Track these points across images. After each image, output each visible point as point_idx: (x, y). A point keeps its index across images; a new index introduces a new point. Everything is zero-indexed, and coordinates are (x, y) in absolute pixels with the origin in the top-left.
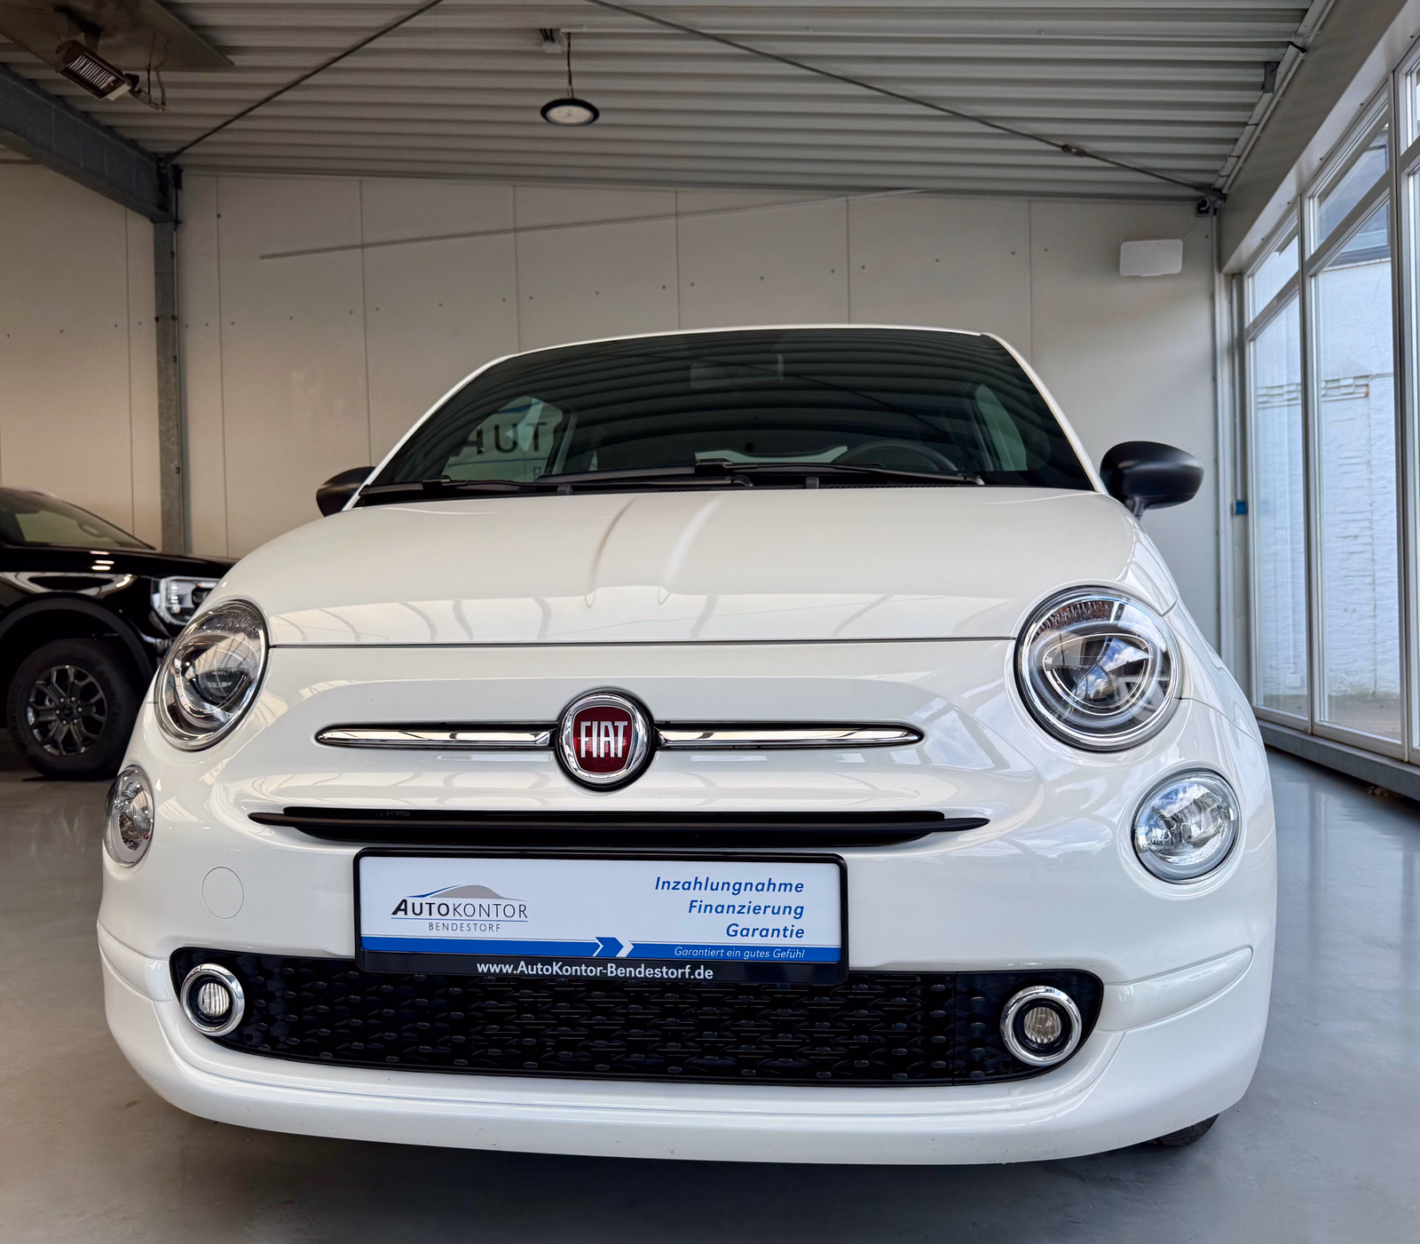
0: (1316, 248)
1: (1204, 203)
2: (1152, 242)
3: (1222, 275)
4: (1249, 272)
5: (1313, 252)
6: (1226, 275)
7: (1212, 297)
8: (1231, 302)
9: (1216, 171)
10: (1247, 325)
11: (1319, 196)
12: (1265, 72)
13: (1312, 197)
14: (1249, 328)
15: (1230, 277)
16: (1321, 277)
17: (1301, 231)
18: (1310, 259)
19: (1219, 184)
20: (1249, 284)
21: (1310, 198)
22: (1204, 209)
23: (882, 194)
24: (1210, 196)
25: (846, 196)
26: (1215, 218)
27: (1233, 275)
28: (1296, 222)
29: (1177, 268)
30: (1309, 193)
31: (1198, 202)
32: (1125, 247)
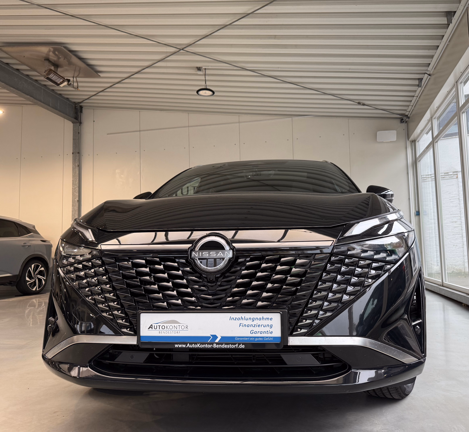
0: (437, 133)
1: (403, 120)
2: (387, 132)
3: (409, 141)
4: (417, 141)
5: (436, 135)
6: (410, 141)
7: (406, 148)
8: (412, 149)
9: (405, 110)
10: (417, 156)
11: (437, 118)
12: (419, 82)
13: (435, 118)
14: (418, 157)
15: (411, 142)
16: (439, 142)
17: (432, 129)
18: (435, 137)
19: (407, 114)
20: (417, 144)
21: (434, 119)
22: (402, 121)
23: (303, 117)
24: (404, 117)
25: (292, 117)
26: (406, 124)
27: (412, 141)
28: (430, 126)
29: (395, 139)
30: (434, 117)
31: (401, 119)
32: (378, 133)
